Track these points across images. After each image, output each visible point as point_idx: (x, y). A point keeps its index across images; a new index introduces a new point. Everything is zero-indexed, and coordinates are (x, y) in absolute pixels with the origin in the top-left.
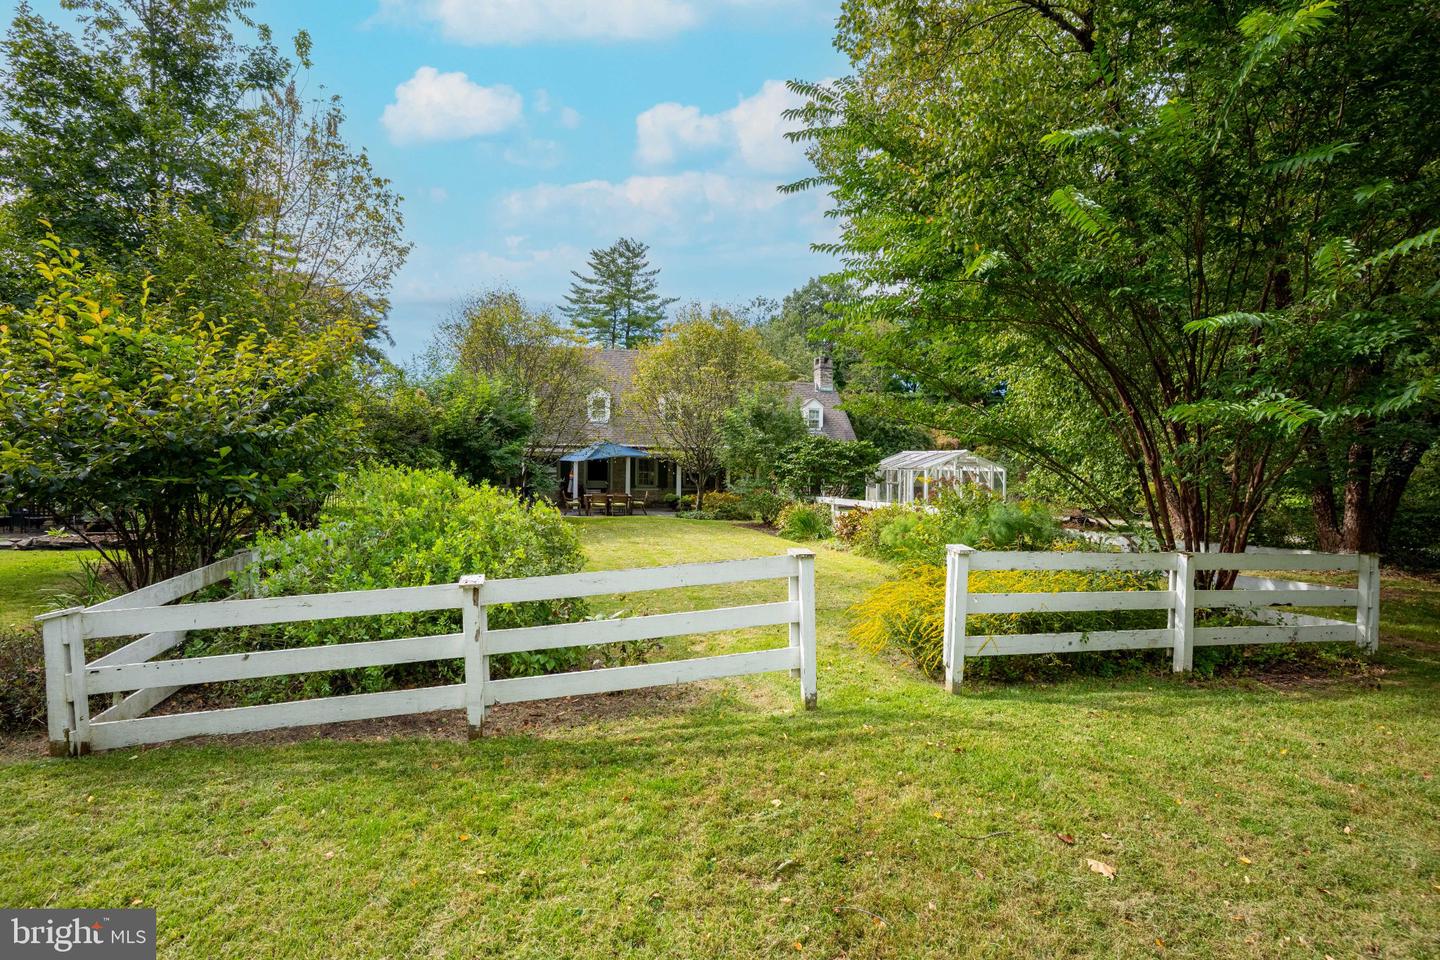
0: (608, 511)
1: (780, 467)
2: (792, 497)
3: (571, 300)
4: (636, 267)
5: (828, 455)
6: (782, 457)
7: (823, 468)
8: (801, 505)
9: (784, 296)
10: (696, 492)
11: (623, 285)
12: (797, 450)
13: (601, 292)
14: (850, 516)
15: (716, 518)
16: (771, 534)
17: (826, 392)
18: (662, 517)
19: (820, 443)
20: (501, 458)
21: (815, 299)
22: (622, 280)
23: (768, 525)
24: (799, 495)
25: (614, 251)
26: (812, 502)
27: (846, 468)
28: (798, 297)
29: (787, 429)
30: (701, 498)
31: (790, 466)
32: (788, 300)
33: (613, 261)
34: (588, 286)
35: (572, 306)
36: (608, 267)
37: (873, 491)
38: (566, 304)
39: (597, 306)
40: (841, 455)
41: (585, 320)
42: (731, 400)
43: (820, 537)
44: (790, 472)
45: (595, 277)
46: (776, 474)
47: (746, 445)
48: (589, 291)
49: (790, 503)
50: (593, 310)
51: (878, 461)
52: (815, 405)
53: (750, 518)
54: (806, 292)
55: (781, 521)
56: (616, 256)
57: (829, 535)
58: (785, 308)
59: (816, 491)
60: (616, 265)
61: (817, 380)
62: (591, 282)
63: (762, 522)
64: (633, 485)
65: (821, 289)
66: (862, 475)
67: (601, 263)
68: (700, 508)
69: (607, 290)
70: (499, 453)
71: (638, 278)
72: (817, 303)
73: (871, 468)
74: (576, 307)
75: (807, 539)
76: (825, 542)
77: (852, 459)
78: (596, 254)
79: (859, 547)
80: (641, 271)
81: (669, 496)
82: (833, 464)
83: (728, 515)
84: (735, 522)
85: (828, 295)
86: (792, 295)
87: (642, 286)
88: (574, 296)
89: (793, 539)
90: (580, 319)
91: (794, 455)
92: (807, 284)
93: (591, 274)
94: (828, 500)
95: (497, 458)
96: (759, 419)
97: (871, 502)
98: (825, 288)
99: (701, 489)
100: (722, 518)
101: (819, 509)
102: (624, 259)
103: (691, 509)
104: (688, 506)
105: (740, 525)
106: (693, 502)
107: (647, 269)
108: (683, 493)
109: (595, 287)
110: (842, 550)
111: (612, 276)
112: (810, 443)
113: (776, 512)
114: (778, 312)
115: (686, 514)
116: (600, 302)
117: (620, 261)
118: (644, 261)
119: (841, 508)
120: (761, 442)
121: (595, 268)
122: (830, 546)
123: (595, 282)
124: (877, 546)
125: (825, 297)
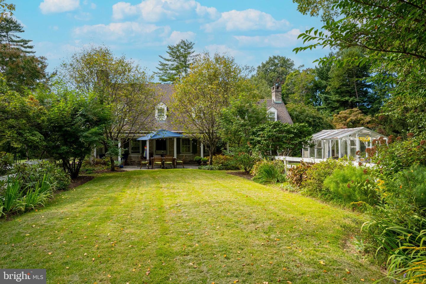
0: (163, 166)
1: (253, 140)
2: (260, 157)
3: (159, 69)
4: (189, 53)
5: (281, 132)
6: (254, 134)
7: (278, 139)
8: (265, 161)
9: (257, 66)
10: (209, 155)
11: (183, 61)
12: (263, 129)
13: (173, 65)
14: (297, 168)
15: (220, 169)
16: (248, 179)
17: (278, 103)
18: (190, 169)
19: (276, 125)
20: (86, 137)
21: (272, 66)
22: (183, 59)
23: (247, 174)
24: (265, 155)
25: (178, 46)
26: (272, 160)
27: (292, 139)
28: (264, 66)
29: (257, 118)
30: (211, 158)
31: (259, 139)
32: (259, 67)
33: (179, 51)
34: (167, 62)
35: (160, 72)
36: (175, 53)
37: (306, 153)
38: (157, 71)
39: (171, 72)
40: (289, 132)
41: (165, 78)
42: (226, 103)
43: (278, 181)
44: (259, 142)
45: (170, 58)
46: (251, 143)
47: (234, 128)
48: (167, 65)
49: (259, 160)
50: (169, 73)
51: (310, 135)
52: (273, 110)
53: (238, 169)
54: (267, 63)
55: (254, 171)
56: (180, 48)
57: (283, 181)
58: (258, 71)
59: (275, 153)
60: (180, 52)
61: (274, 98)
62: (168, 60)
63: (244, 171)
64: (178, 152)
65: (274, 62)
66: (300, 143)
67: (173, 52)
68: (211, 164)
69: (176, 64)
70: (86, 134)
71: (190, 58)
72: (272, 68)
73: (307, 139)
74: (161, 72)
75: (270, 182)
76: (282, 185)
77: (296, 134)
78: (170, 47)
79: (306, 190)
80: (191, 55)
81: (197, 158)
82: (284, 137)
83: (225, 167)
84: (230, 171)
85: (278, 64)
86: (261, 65)
87: (191, 62)
88: (161, 67)
89: (261, 183)
90: (163, 77)
91: (261, 132)
92: (268, 60)
93: (168, 57)
94: (282, 158)
95: (84, 137)
96: (241, 112)
97: (306, 159)
98: (276, 61)
99: (211, 153)
100: (223, 169)
101: (276, 164)
102: (183, 49)
103: (207, 165)
104: (205, 163)
105: (231, 173)
106: (208, 161)
107: (194, 54)
108: (204, 157)
109: (170, 63)
110: (293, 191)
111: (178, 57)
112: (270, 125)
113: (251, 166)
114: (254, 73)
115: (203, 167)
116: (173, 69)
117: (182, 50)
118: (192, 50)
119: (290, 162)
120: (242, 125)
121: (170, 54)
122: (285, 188)
123: (170, 60)
124: (320, 190)
125: (276, 65)
